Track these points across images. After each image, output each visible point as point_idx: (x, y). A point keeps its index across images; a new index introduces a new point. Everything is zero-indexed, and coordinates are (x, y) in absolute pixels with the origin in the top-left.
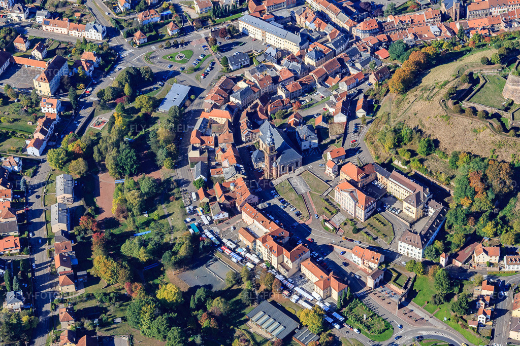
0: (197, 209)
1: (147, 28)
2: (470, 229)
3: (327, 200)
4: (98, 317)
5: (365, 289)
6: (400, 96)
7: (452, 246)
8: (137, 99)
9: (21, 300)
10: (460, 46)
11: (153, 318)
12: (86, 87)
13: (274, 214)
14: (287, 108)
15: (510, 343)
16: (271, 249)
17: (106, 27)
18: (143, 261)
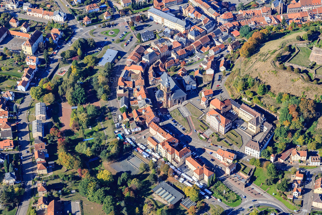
0: (122, 125)
1: (91, 15)
2: (289, 140)
3: (202, 121)
4: (61, 189)
5: (224, 175)
6: (247, 59)
7: (278, 150)
8: (85, 58)
9: (14, 178)
10: (283, 30)
11: (95, 190)
12: (54, 50)
13: (169, 129)
14: (177, 65)
15: (313, 209)
16: (167, 150)
17: (66, 14)
18: (89, 156)
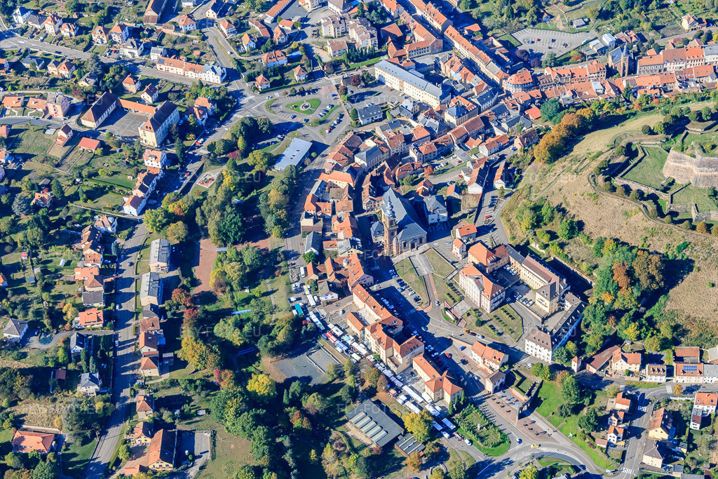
0: (305, 287)
1: (271, 71)
2: (610, 330)
3: (450, 285)
4: (179, 408)
5: (483, 393)
6: (547, 166)
7: (587, 349)
8: (250, 154)
9: (97, 384)
10: (623, 108)
11: (238, 413)
12: (197, 137)
13: (391, 299)
14: (418, 173)
15: (643, 469)
16: (379, 341)
17: (226, 68)
18: (237, 345)
